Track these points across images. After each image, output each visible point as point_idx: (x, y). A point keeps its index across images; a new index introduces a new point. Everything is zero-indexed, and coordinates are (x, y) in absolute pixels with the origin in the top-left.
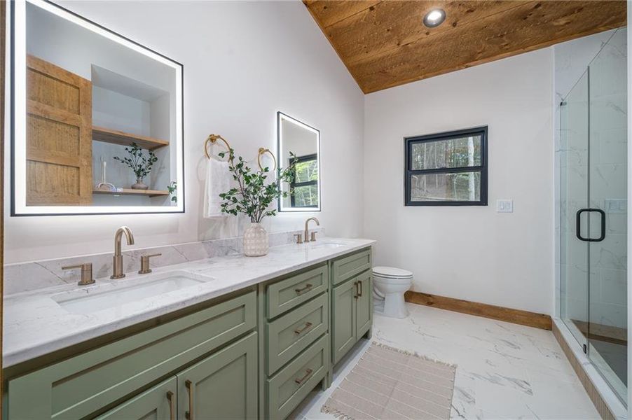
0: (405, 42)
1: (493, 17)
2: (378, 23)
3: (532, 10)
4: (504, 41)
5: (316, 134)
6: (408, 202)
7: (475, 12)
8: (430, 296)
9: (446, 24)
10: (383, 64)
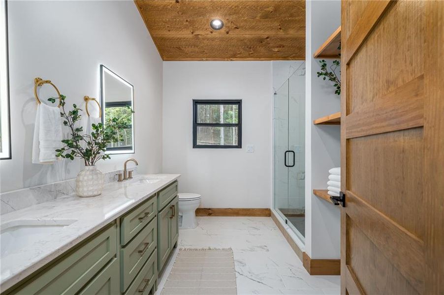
0: (196, 33)
1: (247, 36)
2: (180, 13)
3: (265, 39)
4: (251, 51)
5: (130, 88)
6: (195, 146)
7: (239, 29)
8: (210, 209)
9: (223, 30)
10: (179, 43)
